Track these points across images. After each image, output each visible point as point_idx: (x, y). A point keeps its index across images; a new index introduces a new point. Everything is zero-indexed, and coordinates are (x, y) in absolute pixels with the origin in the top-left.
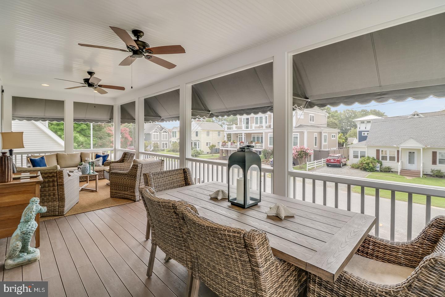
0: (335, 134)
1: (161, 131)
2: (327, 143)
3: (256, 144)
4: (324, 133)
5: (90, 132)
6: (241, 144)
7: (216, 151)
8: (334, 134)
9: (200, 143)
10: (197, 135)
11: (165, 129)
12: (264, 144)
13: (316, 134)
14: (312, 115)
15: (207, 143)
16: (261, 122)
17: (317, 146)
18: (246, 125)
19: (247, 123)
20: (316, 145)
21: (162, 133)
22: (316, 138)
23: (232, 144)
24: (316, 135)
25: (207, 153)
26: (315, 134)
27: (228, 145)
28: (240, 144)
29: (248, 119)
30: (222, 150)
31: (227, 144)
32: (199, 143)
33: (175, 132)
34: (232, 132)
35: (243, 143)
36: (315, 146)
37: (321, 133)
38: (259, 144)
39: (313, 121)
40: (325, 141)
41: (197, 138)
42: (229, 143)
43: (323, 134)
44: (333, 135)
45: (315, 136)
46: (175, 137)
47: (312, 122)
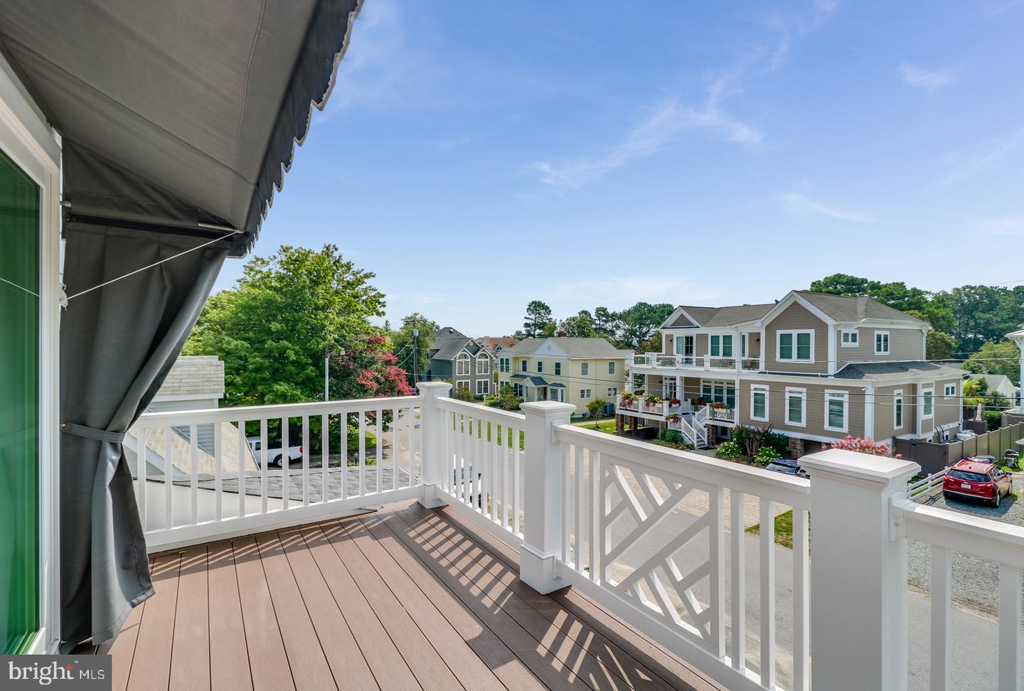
0: (954, 385)
1: (474, 354)
2: (932, 416)
3: (716, 410)
4: (925, 386)
5: (324, 382)
6: (674, 405)
7: (606, 412)
8: (950, 385)
9: (564, 392)
10: (558, 372)
11: (484, 351)
12: (737, 410)
13: (901, 391)
14: (883, 333)
15: (583, 392)
16: (728, 352)
17: (902, 427)
18: (684, 357)
19: (689, 350)
20: (899, 423)
21: (477, 360)
22: (899, 401)
23: (648, 405)
24: (899, 394)
25: (583, 415)
26: (896, 392)
27: (637, 406)
28: (670, 406)
29: (689, 340)
30: (622, 416)
31: (635, 402)
32: (562, 391)
33: (507, 360)
34: (646, 373)
35: (678, 402)
36: (896, 428)
37: (913, 388)
38: (724, 411)
39: (886, 349)
40: (927, 410)
41: (558, 380)
42: (641, 400)
43: (921, 392)
44: (948, 389)
45: (896, 398)
46: (507, 370)
47: (882, 353)
